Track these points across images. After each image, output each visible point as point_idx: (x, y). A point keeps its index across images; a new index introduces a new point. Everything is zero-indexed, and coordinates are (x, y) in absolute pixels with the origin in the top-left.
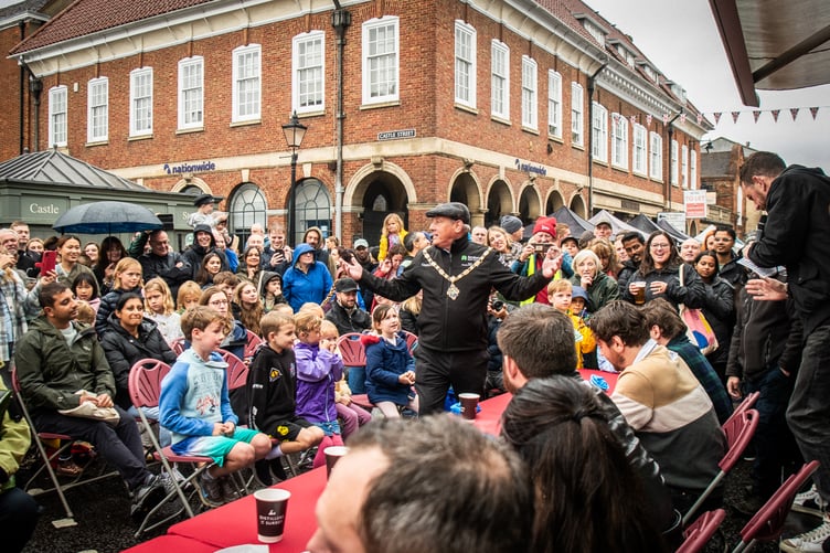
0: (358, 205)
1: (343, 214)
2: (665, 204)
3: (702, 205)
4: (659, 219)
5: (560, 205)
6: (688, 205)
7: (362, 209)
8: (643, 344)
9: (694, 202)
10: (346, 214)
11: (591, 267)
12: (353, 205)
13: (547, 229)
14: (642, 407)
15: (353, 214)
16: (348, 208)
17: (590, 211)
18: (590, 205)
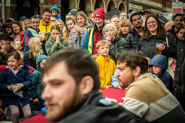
0: (14, 3)
1: (6, 8)
2: (163, 8)
3: (180, 9)
4: (160, 16)
5: (114, 8)
6: (174, 9)
7: (16, 6)
8: (143, 74)
9: (177, 8)
10: (8, 7)
11: (112, 32)
12: (11, 3)
13: (99, 15)
14: (142, 103)
15: (11, 8)
16: (8, 5)
17: (128, 11)
18: (128, 8)
